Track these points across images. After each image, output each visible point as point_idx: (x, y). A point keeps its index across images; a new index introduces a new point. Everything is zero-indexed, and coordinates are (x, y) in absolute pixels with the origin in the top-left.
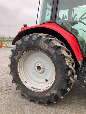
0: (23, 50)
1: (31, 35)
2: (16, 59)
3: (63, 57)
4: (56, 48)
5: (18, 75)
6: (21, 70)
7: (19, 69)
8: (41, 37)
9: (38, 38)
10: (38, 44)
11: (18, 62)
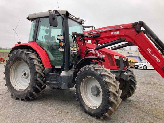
0: (13, 61)
1: (17, 50)
2: (9, 67)
3: (33, 65)
4: (30, 59)
5: (10, 80)
6: (12, 76)
7: (11, 74)
8: (23, 51)
9: (21, 52)
10: (21, 56)
11: (10, 70)
